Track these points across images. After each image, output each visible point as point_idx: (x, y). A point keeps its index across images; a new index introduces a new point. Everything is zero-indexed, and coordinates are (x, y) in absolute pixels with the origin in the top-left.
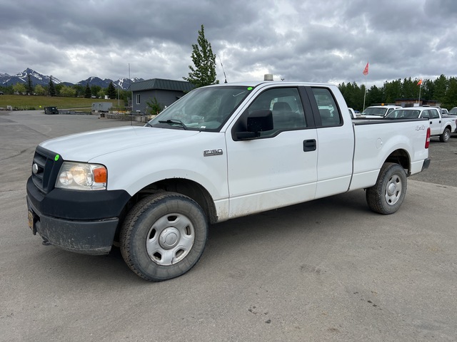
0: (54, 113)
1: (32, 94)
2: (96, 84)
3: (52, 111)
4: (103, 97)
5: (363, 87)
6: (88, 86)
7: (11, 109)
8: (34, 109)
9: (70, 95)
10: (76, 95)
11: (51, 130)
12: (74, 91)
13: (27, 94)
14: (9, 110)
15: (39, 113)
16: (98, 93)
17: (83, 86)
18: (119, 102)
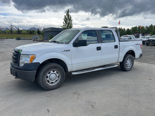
0: (19, 40)
1: (12, 33)
2: (34, 30)
3: (19, 39)
4: (36, 34)
5: (124, 29)
6: (31, 30)
7: (5, 38)
8: (13, 38)
9: (25, 34)
10: (27, 34)
11: (15, 45)
12: (26, 32)
13: (11, 34)
14: (4, 39)
15: (14, 40)
16: (34, 33)
17: (29, 30)
18: (41, 35)
